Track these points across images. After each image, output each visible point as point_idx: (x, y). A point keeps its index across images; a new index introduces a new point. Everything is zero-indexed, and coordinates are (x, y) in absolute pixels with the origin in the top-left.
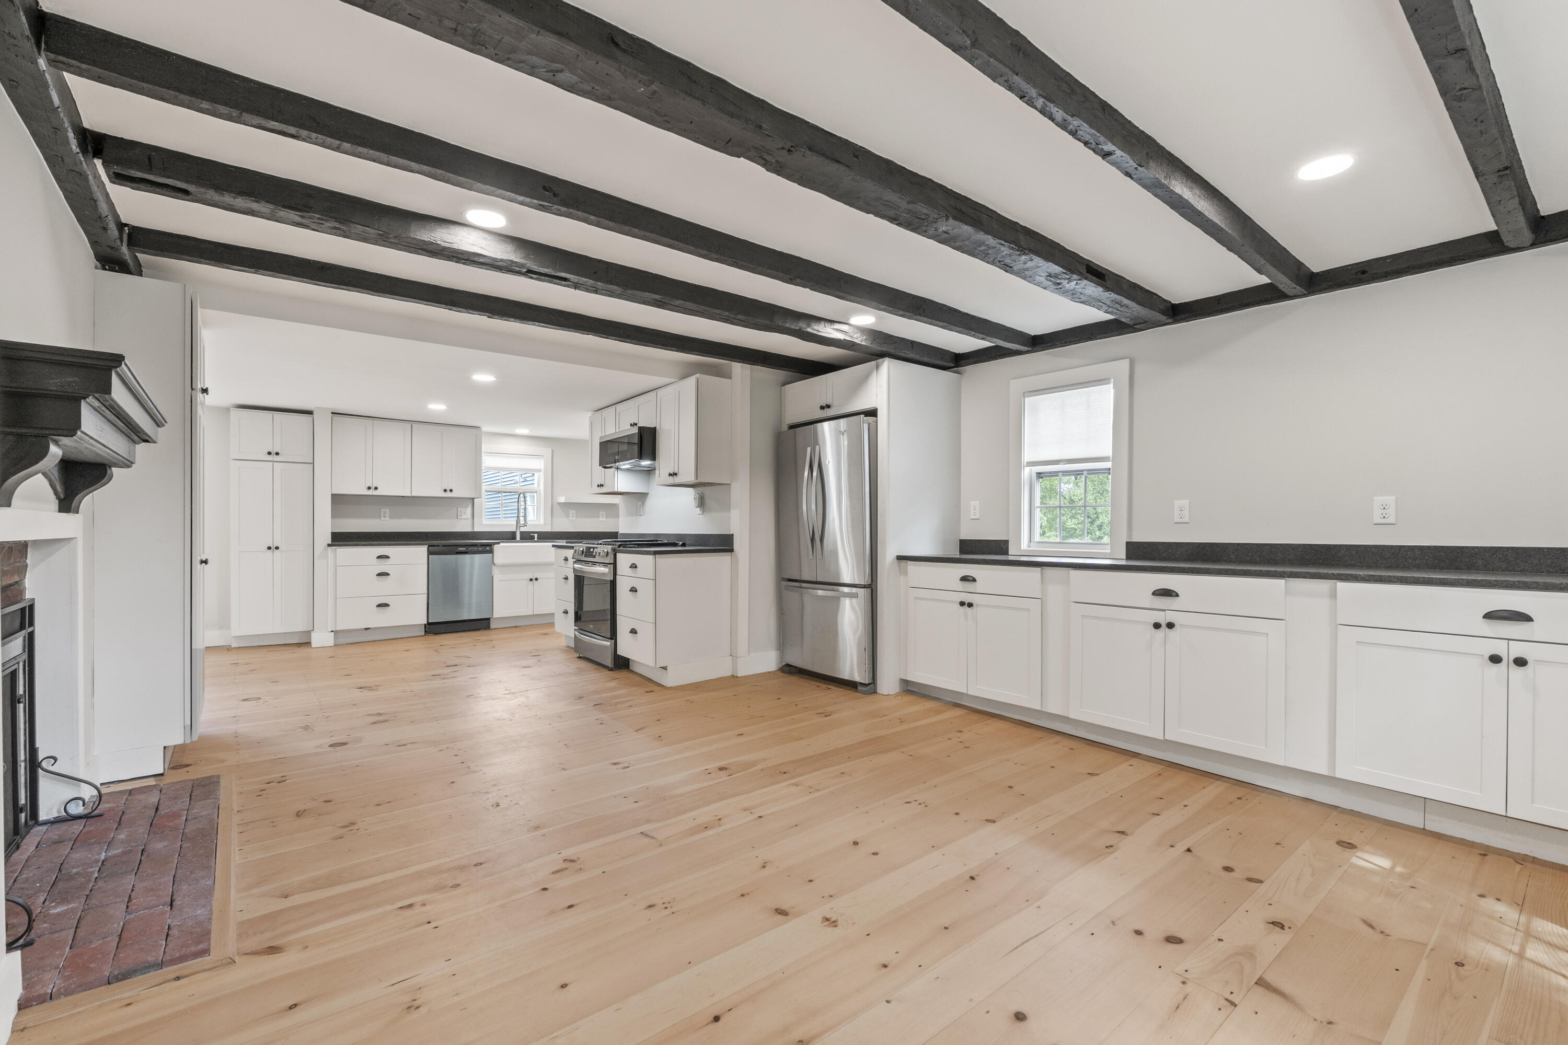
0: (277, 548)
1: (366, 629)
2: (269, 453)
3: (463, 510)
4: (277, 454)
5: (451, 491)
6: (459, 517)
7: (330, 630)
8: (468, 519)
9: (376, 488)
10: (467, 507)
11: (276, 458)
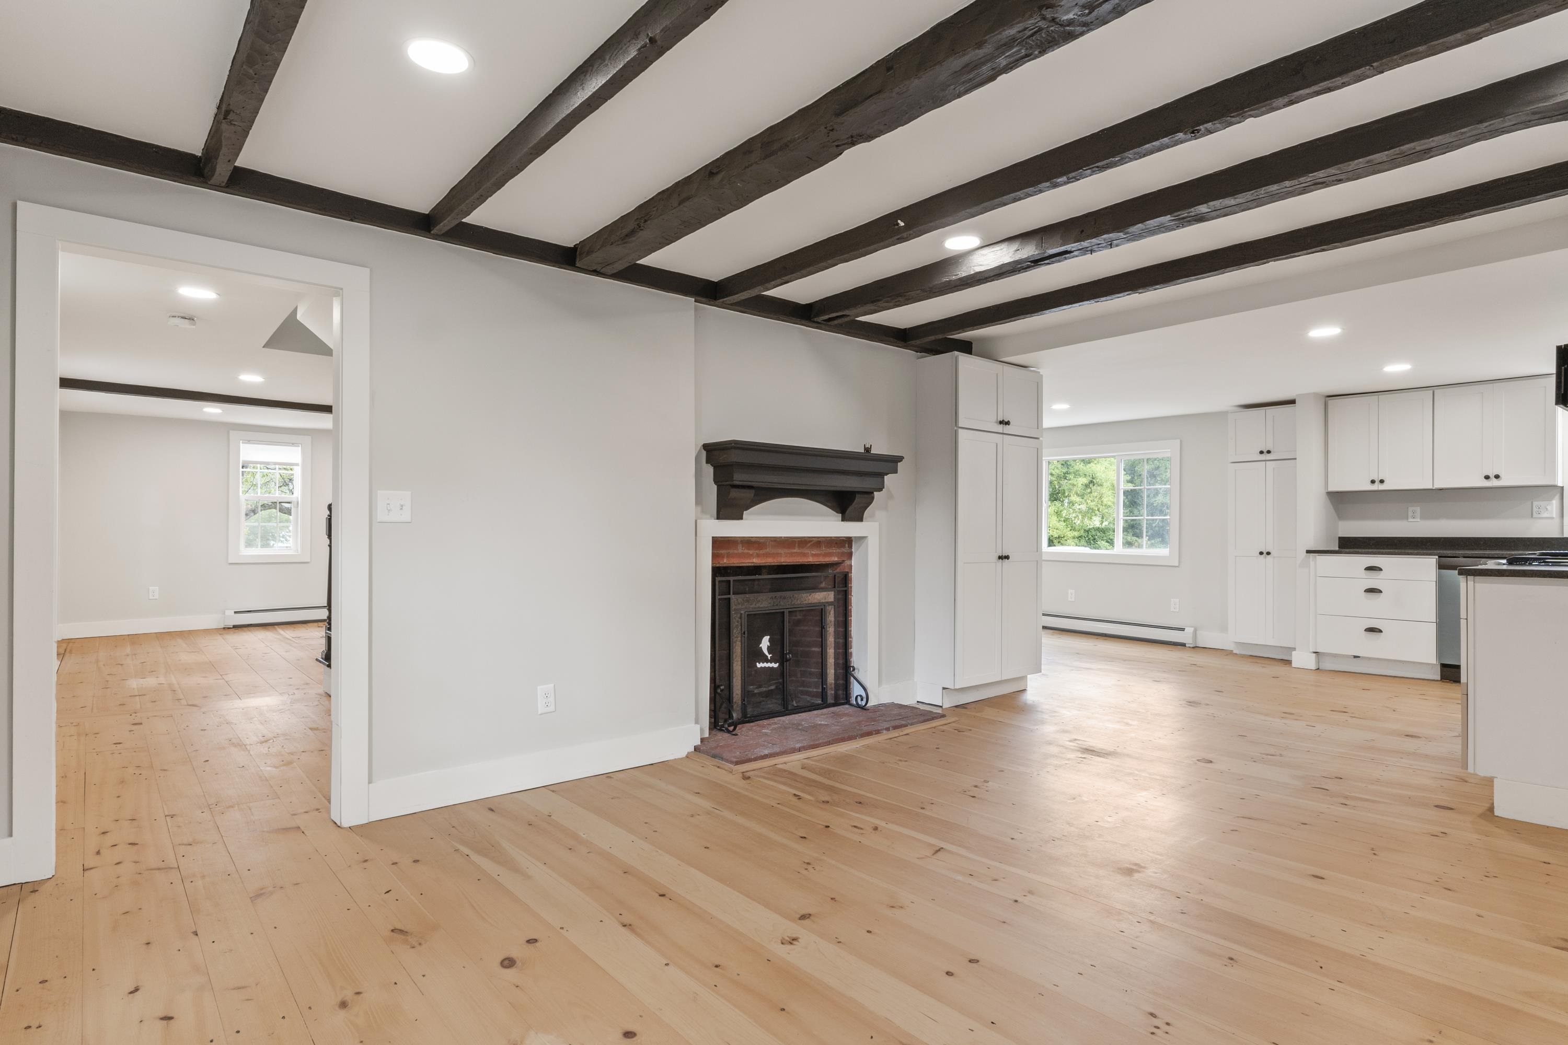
0: (1268, 553)
1: (1355, 657)
2: (1262, 452)
3: (1542, 504)
4: (1269, 452)
5: (1497, 477)
6: (1535, 515)
7: (1312, 650)
8: (1552, 518)
9: (1382, 481)
10: (1550, 499)
11: (1269, 457)
